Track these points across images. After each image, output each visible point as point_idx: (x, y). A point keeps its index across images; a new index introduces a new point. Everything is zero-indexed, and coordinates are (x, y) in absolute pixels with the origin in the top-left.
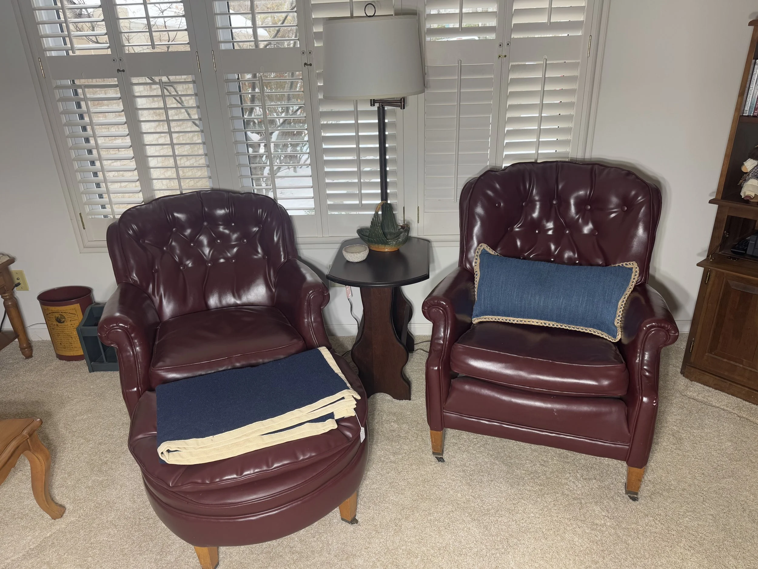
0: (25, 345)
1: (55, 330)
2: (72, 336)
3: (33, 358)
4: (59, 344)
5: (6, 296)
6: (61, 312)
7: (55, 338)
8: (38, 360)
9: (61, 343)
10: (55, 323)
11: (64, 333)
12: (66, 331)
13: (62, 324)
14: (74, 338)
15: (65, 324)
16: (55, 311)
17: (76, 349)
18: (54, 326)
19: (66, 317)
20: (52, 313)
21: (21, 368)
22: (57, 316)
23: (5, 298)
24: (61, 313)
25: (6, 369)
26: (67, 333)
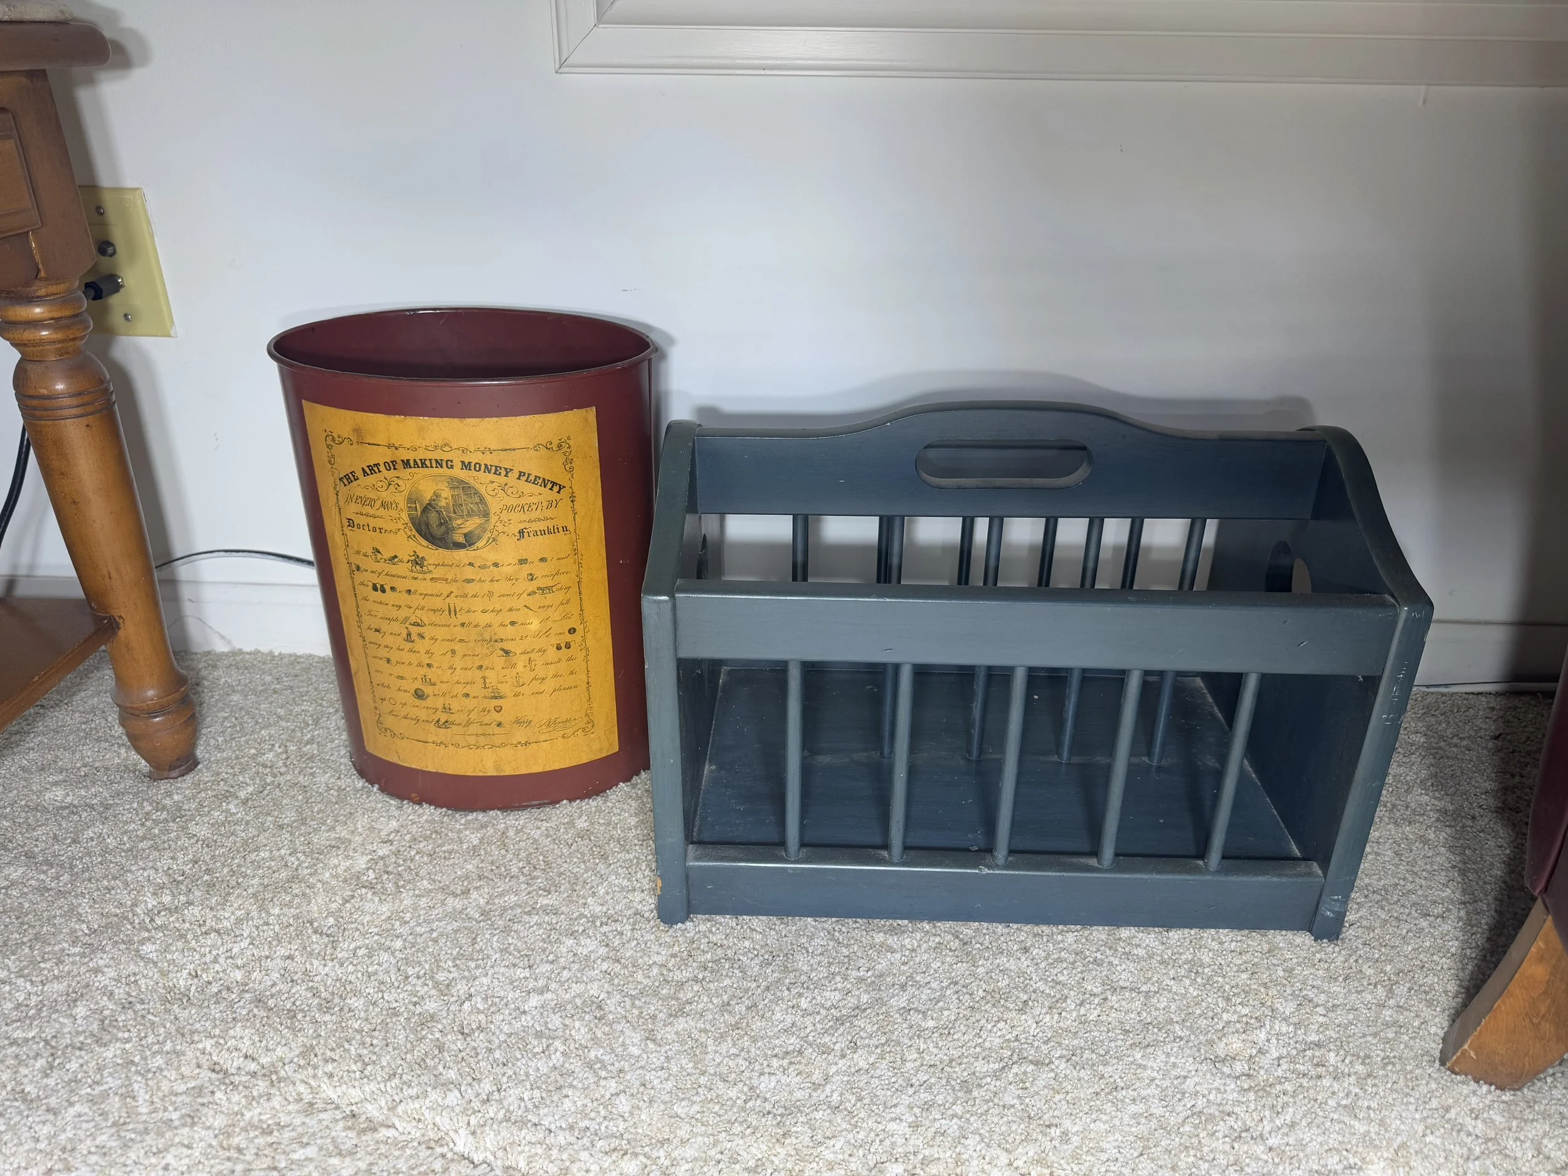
0: (151, 693)
1: (389, 596)
2: (507, 646)
3: (206, 776)
4: (409, 698)
5: (36, 324)
6: (466, 466)
7: (383, 652)
8: (242, 794)
9: (428, 690)
10: (406, 544)
11: (462, 618)
12: (478, 604)
13: (461, 555)
14: (521, 662)
15: (483, 552)
16: (420, 455)
17: (520, 735)
18: (393, 569)
19: (494, 506)
20: (392, 465)
21: (133, 853)
22: (428, 496)
23: (28, 335)
24: (463, 475)
25: (30, 855)
26: (487, 618)
